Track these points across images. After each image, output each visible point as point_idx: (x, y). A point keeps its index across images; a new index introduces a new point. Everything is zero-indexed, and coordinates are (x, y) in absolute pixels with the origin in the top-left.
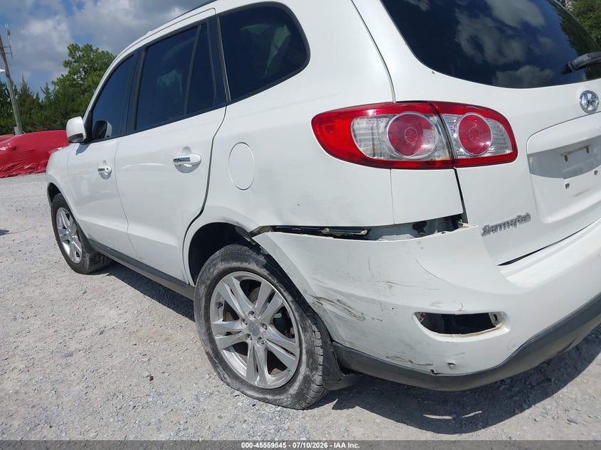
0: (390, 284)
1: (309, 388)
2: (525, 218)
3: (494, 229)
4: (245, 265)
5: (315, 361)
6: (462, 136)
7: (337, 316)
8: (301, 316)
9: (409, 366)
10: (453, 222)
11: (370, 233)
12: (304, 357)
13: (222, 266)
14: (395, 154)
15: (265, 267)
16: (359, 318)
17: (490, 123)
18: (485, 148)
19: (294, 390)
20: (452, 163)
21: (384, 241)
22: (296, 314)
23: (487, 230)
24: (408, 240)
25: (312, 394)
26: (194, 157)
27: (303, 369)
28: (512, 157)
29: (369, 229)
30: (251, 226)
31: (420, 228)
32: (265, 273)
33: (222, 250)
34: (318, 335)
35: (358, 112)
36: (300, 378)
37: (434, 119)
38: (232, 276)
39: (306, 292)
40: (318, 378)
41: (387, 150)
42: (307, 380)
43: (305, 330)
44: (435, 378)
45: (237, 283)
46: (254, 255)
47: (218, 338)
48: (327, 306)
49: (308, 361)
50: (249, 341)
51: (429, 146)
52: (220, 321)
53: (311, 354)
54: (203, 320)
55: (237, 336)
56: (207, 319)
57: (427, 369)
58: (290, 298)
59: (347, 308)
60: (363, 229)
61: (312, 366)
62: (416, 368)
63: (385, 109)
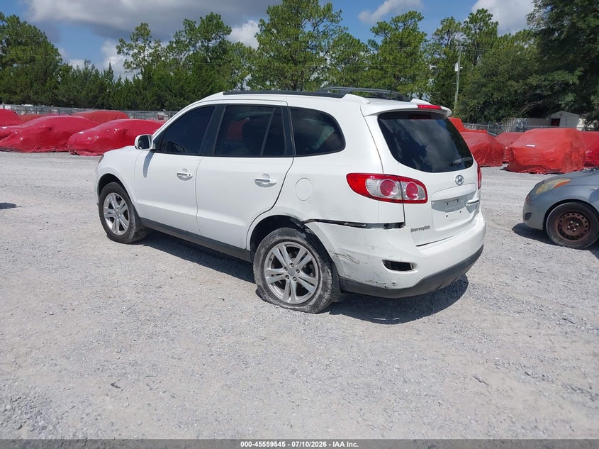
0: (373, 248)
1: (321, 301)
2: (428, 227)
3: (415, 230)
4: (294, 238)
5: (327, 287)
6: (407, 191)
7: (345, 263)
8: (322, 265)
9: (375, 285)
10: (399, 225)
11: (368, 226)
12: (321, 285)
13: (278, 238)
14: (382, 195)
15: (306, 239)
16: (356, 263)
17: (418, 186)
18: (415, 197)
19: (311, 303)
20: (402, 201)
21: (373, 229)
22: (320, 264)
23: (413, 230)
24: (381, 230)
25: (322, 304)
26: (272, 181)
27: (319, 291)
28: (425, 201)
29: (367, 224)
30: (303, 219)
31: (387, 226)
32: (305, 243)
33: (279, 230)
34: (330, 274)
35: (367, 176)
36: (317, 296)
37: (397, 183)
38: (282, 244)
39: (331, 251)
40: (327, 296)
41: (379, 193)
42: (321, 297)
43: (323, 271)
44: (386, 290)
45: (285, 248)
46: (300, 233)
47: (267, 278)
48: (341, 258)
49: (323, 286)
50: (287, 279)
51: (394, 194)
52: (270, 269)
53: (325, 283)
54: (259, 268)
55: (281, 276)
56: (263, 267)
57: (383, 286)
58: (317, 256)
59: (351, 259)
60: (364, 224)
61: (325, 290)
62: (379, 285)
63: (378, 177)
